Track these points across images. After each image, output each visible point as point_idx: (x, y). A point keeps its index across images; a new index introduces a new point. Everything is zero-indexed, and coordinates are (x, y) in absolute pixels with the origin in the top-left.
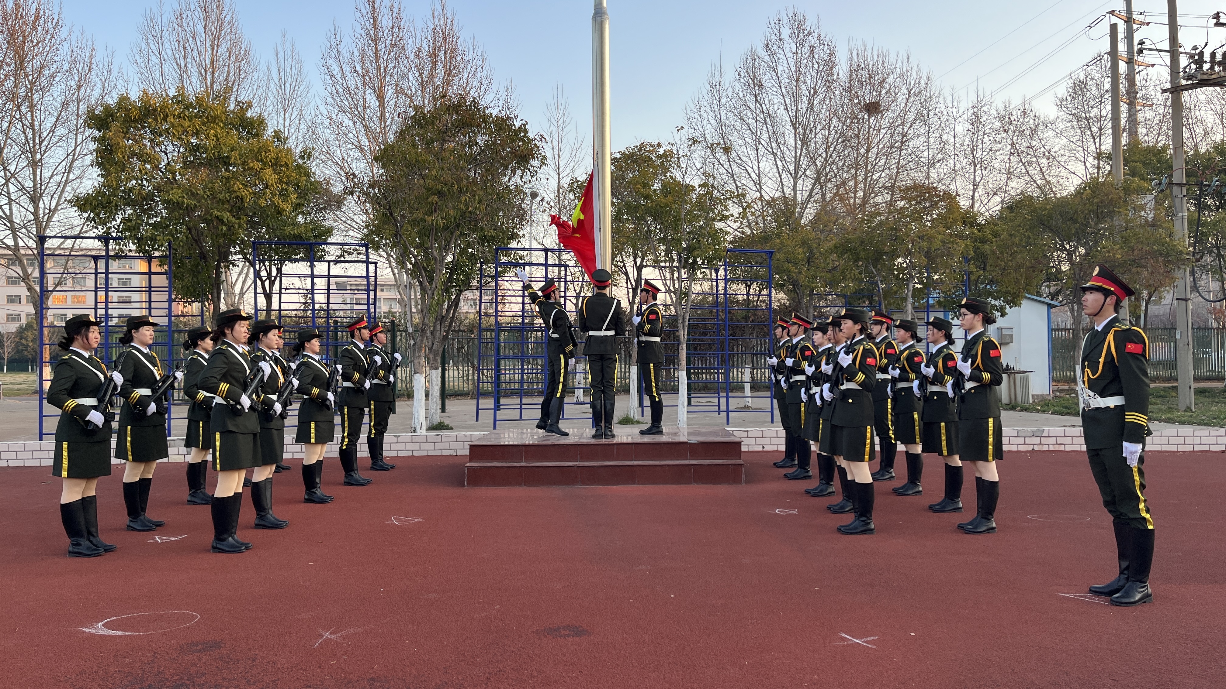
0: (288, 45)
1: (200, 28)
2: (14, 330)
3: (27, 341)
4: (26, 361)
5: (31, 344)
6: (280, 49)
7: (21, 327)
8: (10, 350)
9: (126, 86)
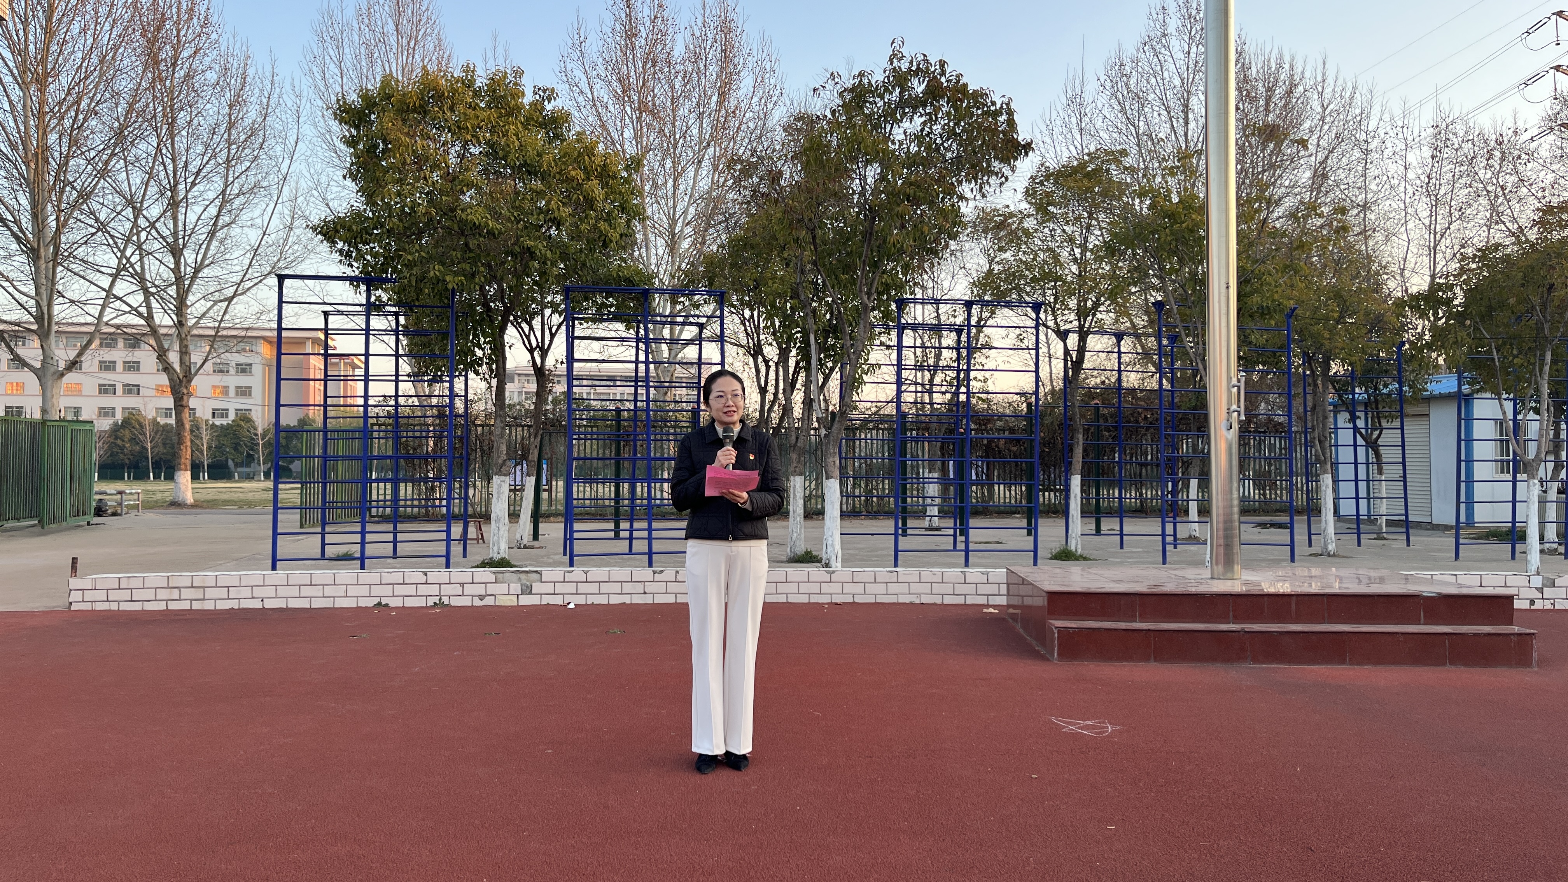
0: (500, 50)
1: (391, 27)
2: (107, 428)
3: (123, 441)
4: (122, 467)
5: (127, 445)
6: (490, 55)
7: (116, 424)
8: (102, 453)
9: (298, 102)
